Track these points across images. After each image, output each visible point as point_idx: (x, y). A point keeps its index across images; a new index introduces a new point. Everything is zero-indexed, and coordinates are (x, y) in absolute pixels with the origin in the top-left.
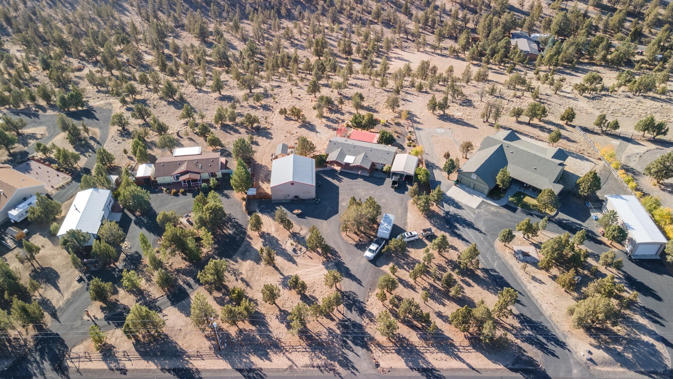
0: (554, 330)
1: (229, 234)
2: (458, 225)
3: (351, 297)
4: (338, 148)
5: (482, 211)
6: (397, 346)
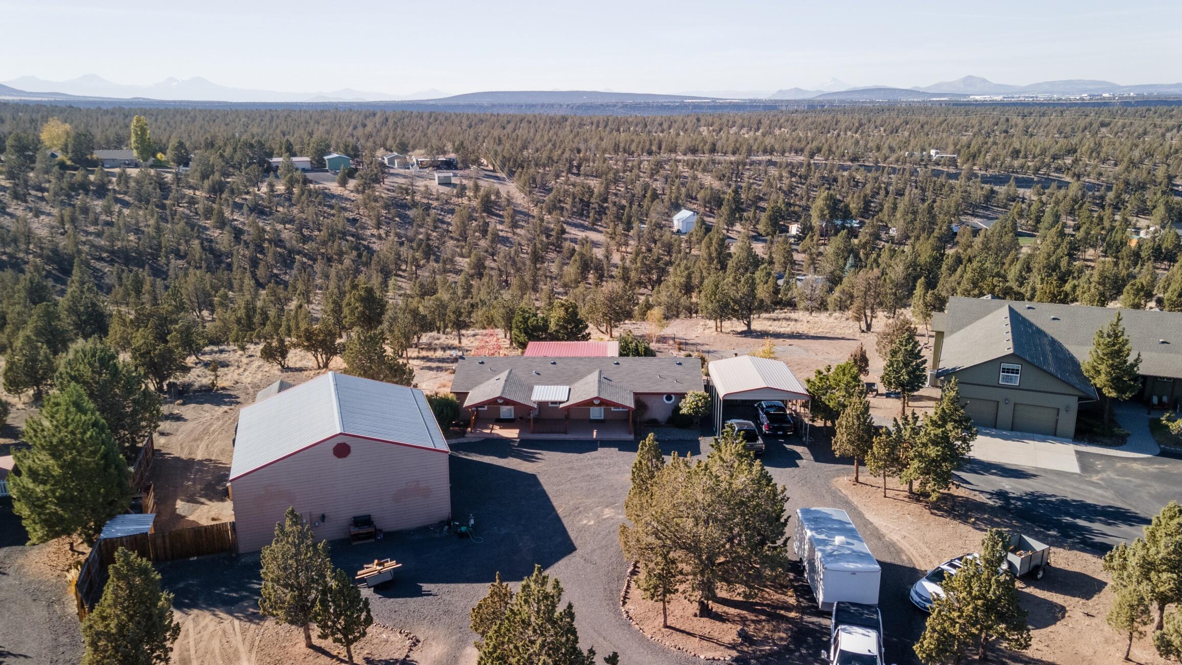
5: (1111, 475)
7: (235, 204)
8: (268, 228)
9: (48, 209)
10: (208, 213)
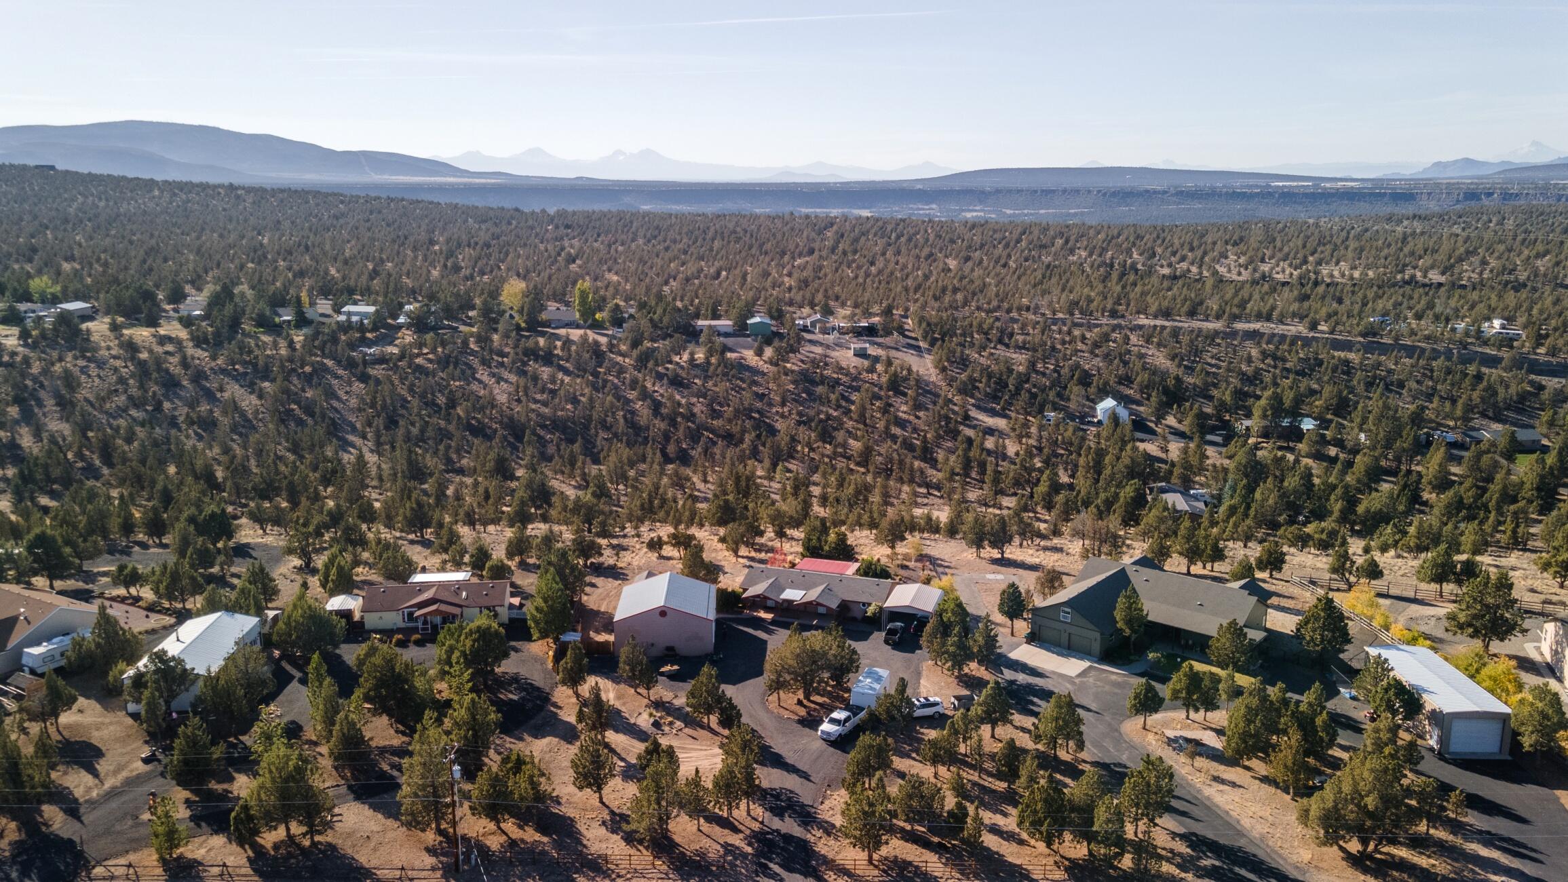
0: (1273, 859)
1: (511, 700)
2: (1035, 700)
3: (783, 797)
4: (768, 578)
5: (1091, 680)
6: (889, 875)
7: (657, 372)
8: (683, 401)
9: (506, 375)
10: (634, 384)
